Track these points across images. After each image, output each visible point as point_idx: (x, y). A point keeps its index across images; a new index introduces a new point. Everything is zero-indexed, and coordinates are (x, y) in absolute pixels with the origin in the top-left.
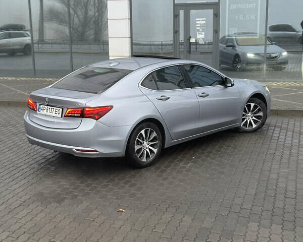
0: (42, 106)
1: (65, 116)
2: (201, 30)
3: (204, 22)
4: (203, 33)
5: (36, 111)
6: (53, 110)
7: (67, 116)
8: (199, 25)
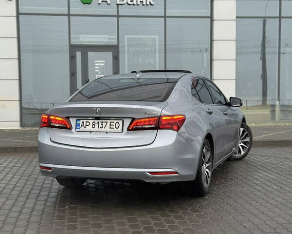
0: (82, 121)
1: (128, 129)
2: (100, 73)
3: (103, 64)
5: (70, 128)
6: (104, 124)
7: (133, 129)
8: (98, 68)
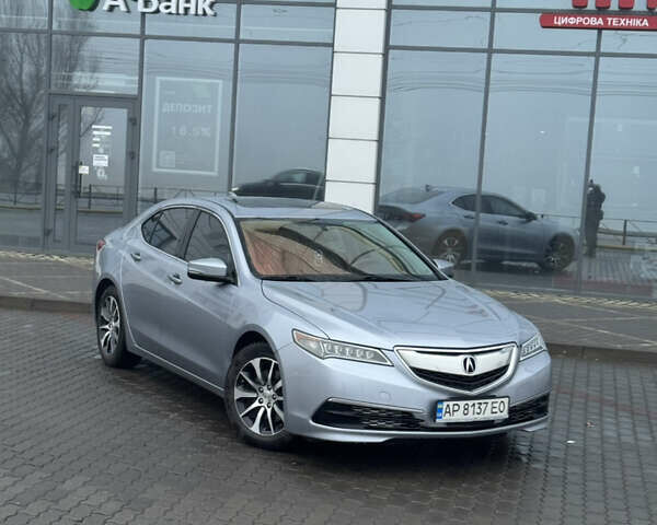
2: (101, 151)
3: (109, 133)
4: (106, 157)
8: (98, 140)
